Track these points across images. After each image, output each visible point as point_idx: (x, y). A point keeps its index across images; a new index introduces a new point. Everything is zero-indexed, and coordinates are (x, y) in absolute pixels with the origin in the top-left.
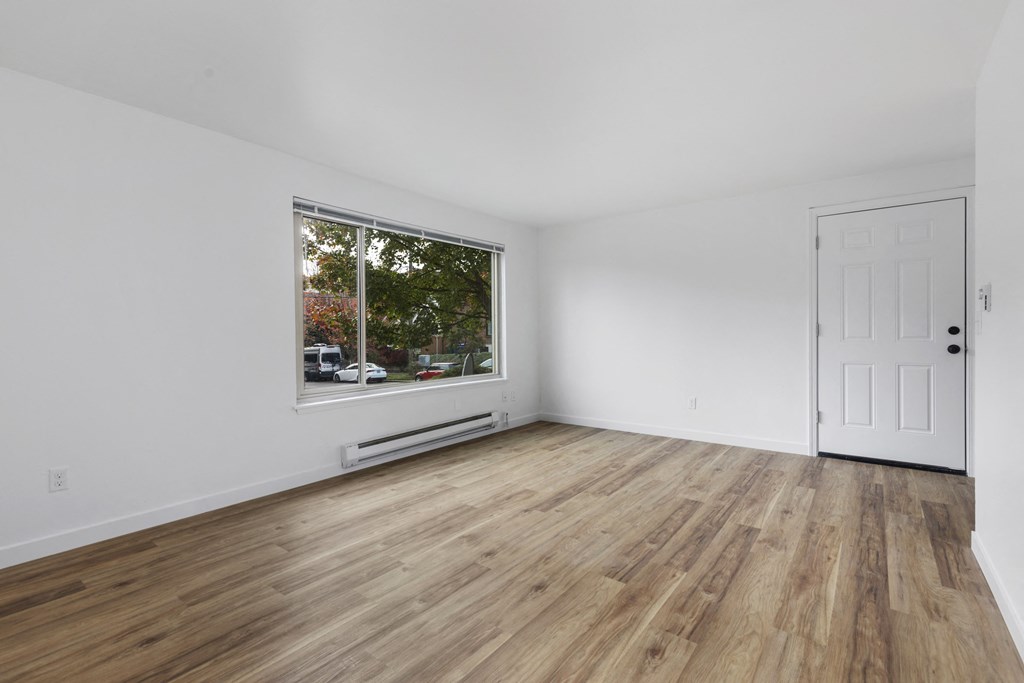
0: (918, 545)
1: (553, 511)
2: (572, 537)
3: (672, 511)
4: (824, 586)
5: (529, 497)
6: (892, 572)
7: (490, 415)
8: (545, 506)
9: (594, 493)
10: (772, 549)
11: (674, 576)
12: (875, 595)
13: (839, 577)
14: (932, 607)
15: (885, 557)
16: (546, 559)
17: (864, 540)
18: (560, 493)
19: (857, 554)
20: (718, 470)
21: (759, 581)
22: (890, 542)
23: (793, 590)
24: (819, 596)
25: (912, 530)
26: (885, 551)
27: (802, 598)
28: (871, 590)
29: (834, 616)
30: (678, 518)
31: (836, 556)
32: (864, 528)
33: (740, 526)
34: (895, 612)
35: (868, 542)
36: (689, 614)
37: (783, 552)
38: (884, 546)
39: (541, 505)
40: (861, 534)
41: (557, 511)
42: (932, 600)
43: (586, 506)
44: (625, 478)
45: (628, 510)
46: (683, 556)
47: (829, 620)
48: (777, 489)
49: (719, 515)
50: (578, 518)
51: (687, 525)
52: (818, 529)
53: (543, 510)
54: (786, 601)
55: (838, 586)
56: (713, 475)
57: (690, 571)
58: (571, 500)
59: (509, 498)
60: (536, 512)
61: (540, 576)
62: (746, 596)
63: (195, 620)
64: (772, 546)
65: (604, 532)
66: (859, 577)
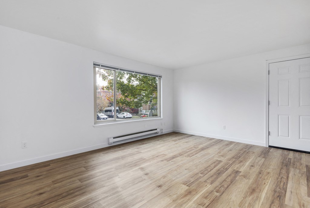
0: (301, 181)
1: (170, 161)
2: (175, 170)
3: (211, 164)
4: (261, 193)
5: (164, 157)
6: (288, 190)
7: (156, 129)
8: (168, 159)
9: (185, 156)
10: (244, 179)
11: (206, 186)
12: (280, 198)
13: (267, 191)
14: (302, 204)
15: (287, 185)
16: (164, 177)
17: (280, 178)
18: (175, 156)
19: (276, 183)
20: (230, 150)
21: (237, 190)
22: (290, 179)
23: (248, 194)
24: (258, 197)
25: (300, 175)
26: (287, 182)
27: (251, 197)
28: (279, 196)
29: (262, 205)
30: (212, 166)
31: (268, 183)
32: (281, 173)
33: (234, 170)
34: (286, 205)
35: (281, 179)
36: (208, 199)
37: (248, 180)
38: (287, 180)
39: (167, 159)
40: (279, 176)
41: (172, 161)
42: (302, 202)
43: (182, 160)
44: (197, 152)
45: (195, 162)
46: (211, 179)
47: (260, 206)
48: (251, 158)
49: (228, 166)
50: (178, 164)
51: (215, 169)
52: (263, 173)
53: (168, 161)
54: (245, 198)
55: (266, 194)
56: (228, 152)
57: (212, 185)
58: (178, 158)
59: (157, 156)
60: (165, 161)
61: (161, 183)
62: (230, 195)
63: (54, 189)
64: (244, 177)
65: (186, 169)
66: (275, 191)
